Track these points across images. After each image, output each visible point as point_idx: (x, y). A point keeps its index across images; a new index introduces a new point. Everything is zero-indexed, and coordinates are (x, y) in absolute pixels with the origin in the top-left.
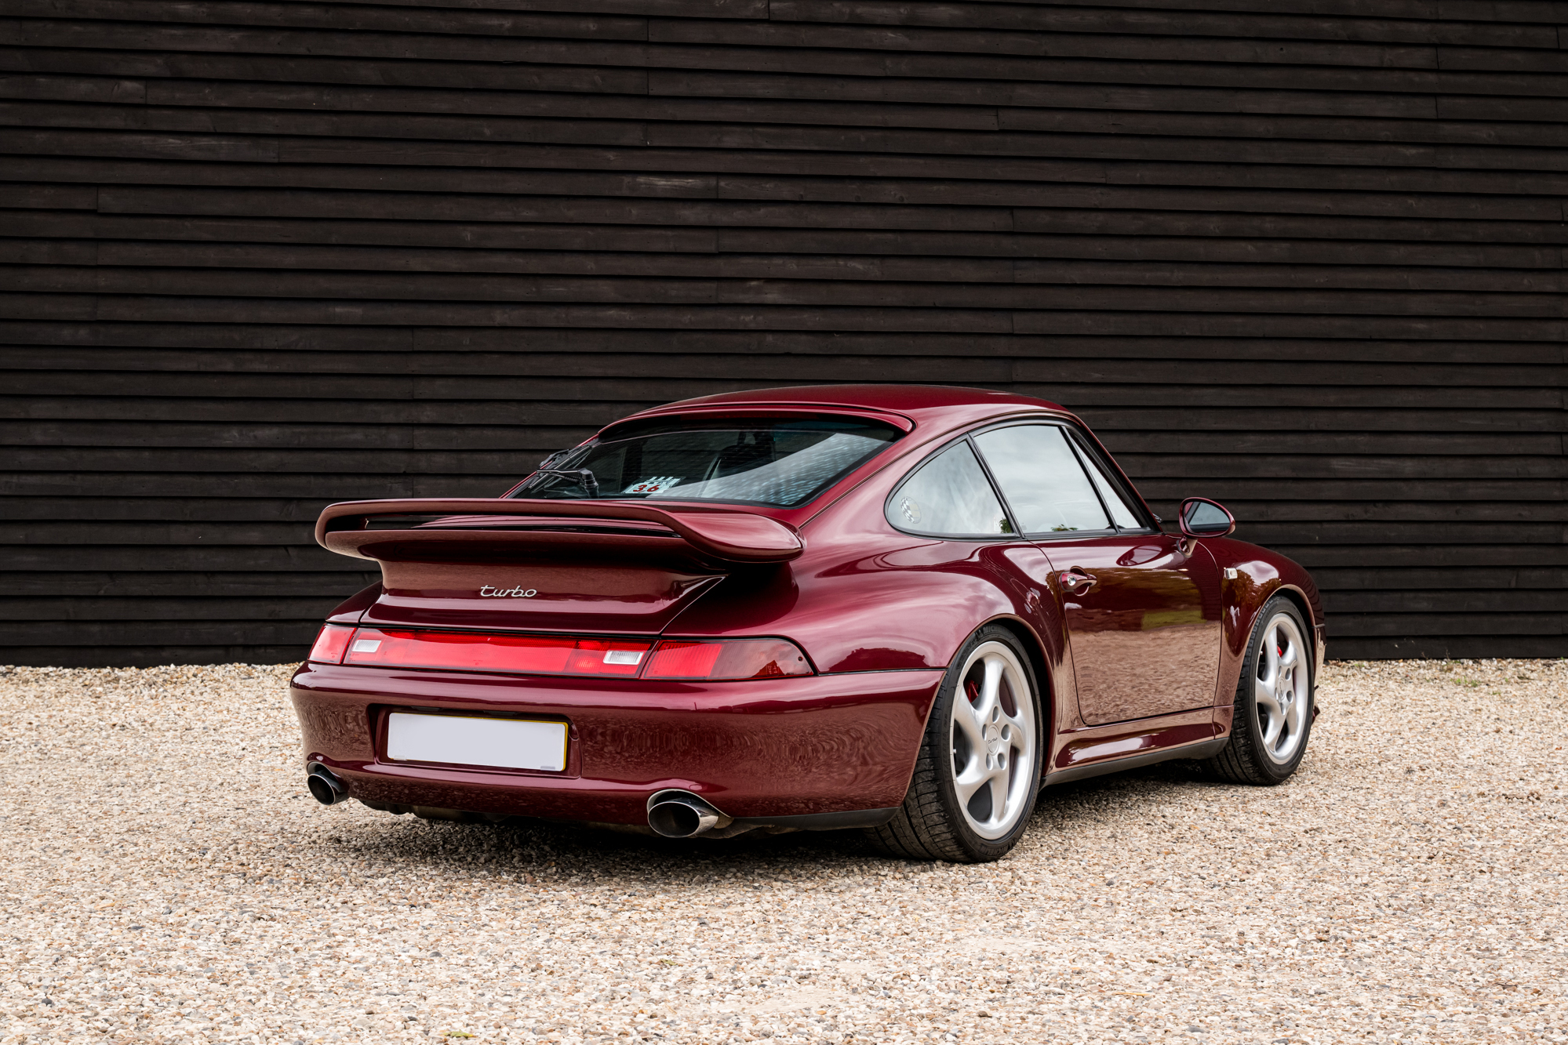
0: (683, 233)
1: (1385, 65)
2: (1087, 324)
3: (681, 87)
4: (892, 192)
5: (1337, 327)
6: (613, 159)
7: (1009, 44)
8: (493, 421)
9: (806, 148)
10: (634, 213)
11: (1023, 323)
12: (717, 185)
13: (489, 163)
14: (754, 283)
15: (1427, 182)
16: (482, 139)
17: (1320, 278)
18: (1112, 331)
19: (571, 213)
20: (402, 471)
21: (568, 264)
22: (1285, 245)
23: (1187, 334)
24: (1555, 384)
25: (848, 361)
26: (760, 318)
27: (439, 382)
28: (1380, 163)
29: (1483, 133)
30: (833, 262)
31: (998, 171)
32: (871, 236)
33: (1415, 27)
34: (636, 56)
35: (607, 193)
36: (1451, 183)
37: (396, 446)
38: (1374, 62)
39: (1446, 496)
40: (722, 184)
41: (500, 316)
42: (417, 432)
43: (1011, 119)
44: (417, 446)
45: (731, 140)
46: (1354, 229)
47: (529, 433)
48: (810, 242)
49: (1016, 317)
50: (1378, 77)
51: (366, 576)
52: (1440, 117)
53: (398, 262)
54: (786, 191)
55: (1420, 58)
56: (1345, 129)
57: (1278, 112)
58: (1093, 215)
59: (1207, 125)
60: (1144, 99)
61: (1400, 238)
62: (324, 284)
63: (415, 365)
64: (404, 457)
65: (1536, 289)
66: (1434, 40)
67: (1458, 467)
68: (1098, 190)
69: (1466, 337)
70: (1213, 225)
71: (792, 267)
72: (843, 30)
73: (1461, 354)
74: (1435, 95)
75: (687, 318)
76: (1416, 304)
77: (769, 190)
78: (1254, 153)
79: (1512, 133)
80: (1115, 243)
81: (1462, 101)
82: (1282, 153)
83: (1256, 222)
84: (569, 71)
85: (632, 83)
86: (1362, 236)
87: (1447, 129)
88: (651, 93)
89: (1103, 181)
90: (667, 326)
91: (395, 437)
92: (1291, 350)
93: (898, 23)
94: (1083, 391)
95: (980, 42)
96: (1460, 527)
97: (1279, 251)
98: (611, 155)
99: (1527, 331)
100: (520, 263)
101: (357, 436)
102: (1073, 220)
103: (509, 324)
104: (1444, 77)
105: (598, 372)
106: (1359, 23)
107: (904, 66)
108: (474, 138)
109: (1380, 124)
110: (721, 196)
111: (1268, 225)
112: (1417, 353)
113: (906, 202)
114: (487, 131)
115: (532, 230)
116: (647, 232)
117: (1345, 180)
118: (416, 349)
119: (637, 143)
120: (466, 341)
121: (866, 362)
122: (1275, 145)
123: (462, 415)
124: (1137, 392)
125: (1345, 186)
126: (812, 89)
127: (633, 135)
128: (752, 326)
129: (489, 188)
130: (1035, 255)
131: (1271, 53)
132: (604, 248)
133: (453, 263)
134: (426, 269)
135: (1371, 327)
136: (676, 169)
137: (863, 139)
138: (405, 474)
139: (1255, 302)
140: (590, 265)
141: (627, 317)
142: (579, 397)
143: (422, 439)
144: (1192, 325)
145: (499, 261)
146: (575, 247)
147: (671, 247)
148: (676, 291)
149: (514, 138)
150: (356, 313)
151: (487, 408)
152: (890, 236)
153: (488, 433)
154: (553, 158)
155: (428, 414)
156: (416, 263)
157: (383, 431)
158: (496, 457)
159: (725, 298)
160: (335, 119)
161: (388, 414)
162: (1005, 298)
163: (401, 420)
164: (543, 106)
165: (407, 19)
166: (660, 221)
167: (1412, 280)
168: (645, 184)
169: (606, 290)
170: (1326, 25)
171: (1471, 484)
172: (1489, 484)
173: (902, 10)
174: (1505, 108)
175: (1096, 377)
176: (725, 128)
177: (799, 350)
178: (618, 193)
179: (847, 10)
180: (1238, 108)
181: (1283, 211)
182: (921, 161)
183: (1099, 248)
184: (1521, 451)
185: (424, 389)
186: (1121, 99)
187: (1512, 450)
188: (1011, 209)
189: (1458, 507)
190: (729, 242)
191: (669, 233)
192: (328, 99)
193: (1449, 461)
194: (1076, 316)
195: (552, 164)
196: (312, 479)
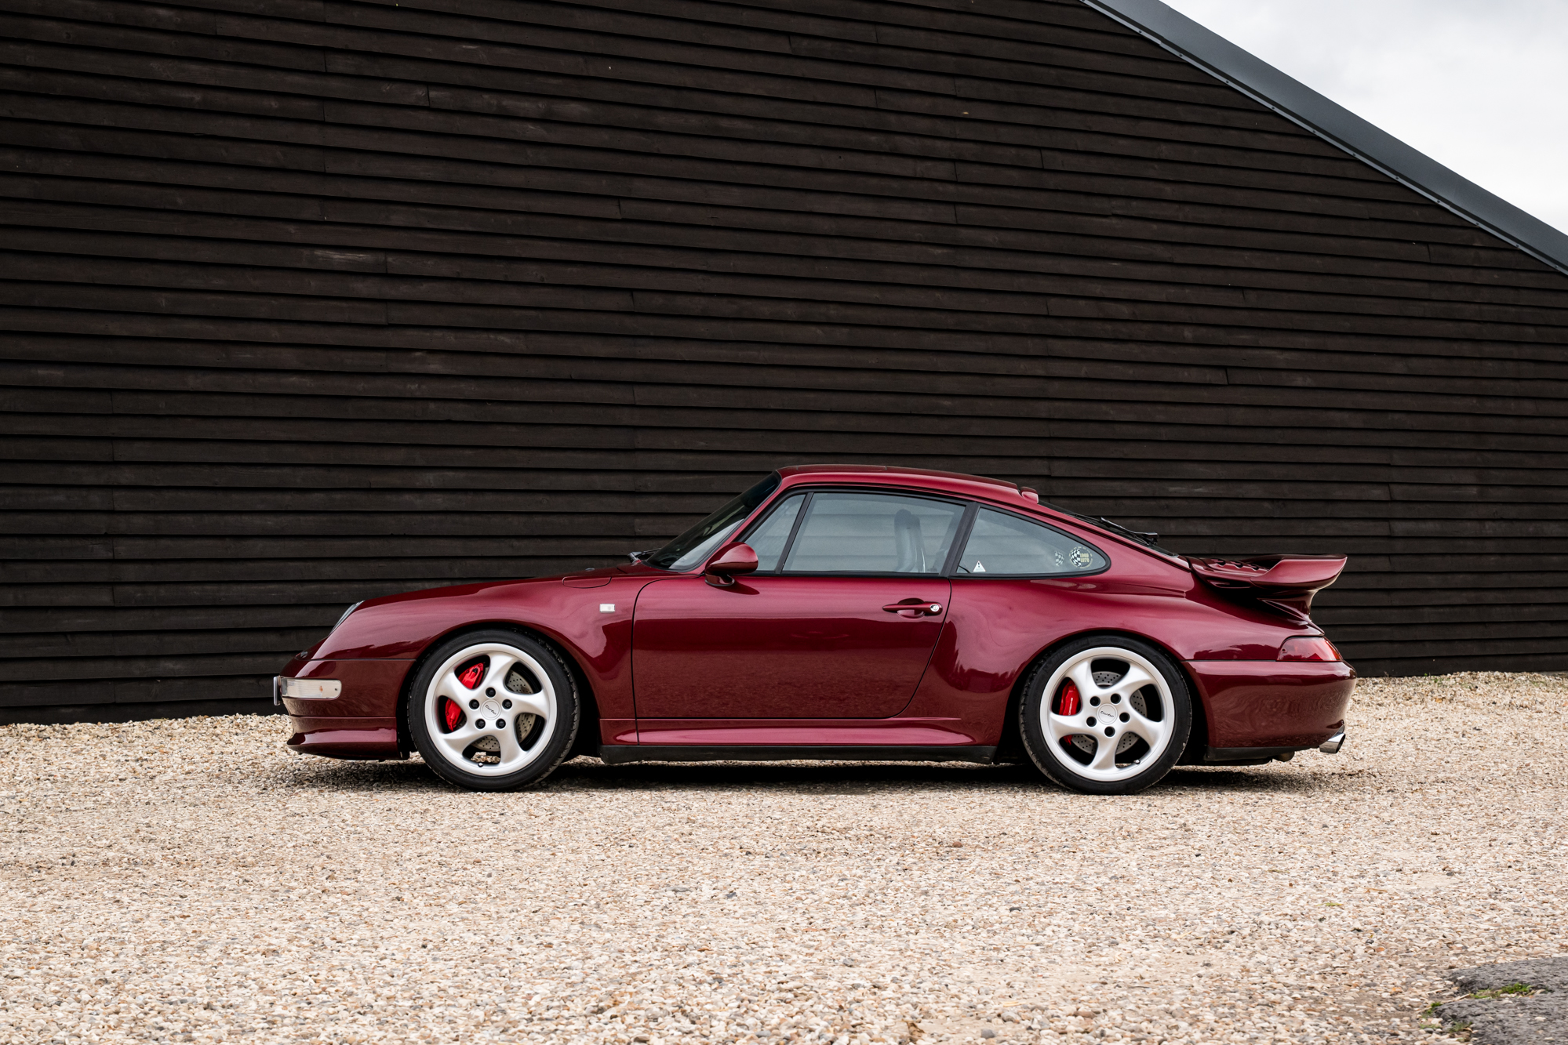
0: (357, 305)
1: (918, 176)
2: (692, 397)
3: (354, 166)
4: (533, 273)
5: (885, 403)
6: (293, 232)
7: (629, 141)
8: (188, 483)
9: (462, 228)
10: (313, 285)
11: (642, 395)
12: (386, 262)
13: (181, 232)
14: (418, 354)
15: (949, 278)
16: (175, 208)
17: (872, 359)
18: (714, 404)
19: (256, 282)
20: (103, 532)
21: (253, 331)
22: (845, 330)
23: (772, 407)
24: (1045, 455)
25: (499, 428)
26: (424, 387)
27: (137, 445)
28: (915, 260)
29: (991, 238)
30: (485, 335)
31: (620, 256)
32: (517, 313)
33: (939, 143)
34: (313, 135)
35: (288, 264)
36: (967, 279)
37: (98, 507)
38: (909, 173)
40: (390, 259)
41: (193, 381)
42: (117, 494)
43: (631, 209)
44: (118, 508)
45: (398, 218)
46: (897, 317)
48: (466, 317)
49: (638, 390)
50: (912, 185)
51: (69, 637)
52: (960, 222)
53: (98, 326)
54: (445, 268)
55: (943, 170)
56: (889, 230)
57: (839, 213)
58: (697, 299)
59: (785, 221)
60: (736, 196)
61: (933, 326)
62: (27, 346)
63: (115, 428)
64: (104, 518)
65: (1029, 373)
66: (954, 156)
68: (701, 276)
69: (980, 413)
70: (790, 311)
71: (451, 340)
72: (491, 120)
73: (977, 428)
74: (955, 204)
75: (361, 386)
76: (945, 384)
77: (430, 266)
78: (821, 248)
79: (1011, 239)
80: (715, 324)
81: (973, 210)
82: (843, 249)
83: (823, 309)
84: (254, 146)
85: (309, 160)
86: (903, 324)
87: (964, 233)
88: (328, 170)
89: (704, 268)
90: (343, 393)
91: (96, 499)
92: (852, 423)
93: (537, 117)
94: (691, 457)
95: (603, 138)
97: (841, 335)
98: (292, 228)
99: (1023, 409)
100: (210, 330)
101: (59, 498)
102: (682, 303)
103: (202, 389)
104: (961, 188)
105: (283, 436)
106: (897, 138)
107: (543, 157)
108: (168, 207)
109: (914, 227)
110: (390, 272)
111: (832, 312)
112: (945, 426)
113: (546, 282)
114: (180, 200)
115: (221, 298)
116: (323, 303)
117: (889, 274)
118: (116, 412)
119: (315, 218)
120: (162, 405)
121: (514, 429)
122: (836, 241)
123: (158, 477)
124: (733, 458)
125: (888, 279)
126: (465, 174)
127: (311, 211)
128: (418, 394)
129: (182, 256)
130: (652, 334)
131: (833, 160)
132: (287, 318)
133: (149, 328)
134: (125, 333)
135: (911, 403)
136: (350, 243)
137: (509, 222)
138: (106, 536)
139: (823, 379)
140: (274, 333)
141: (307, 384)
142: (266, 460)
143: (122, 501)
144: (774, 400)
145: (192, 328)
146: (262, 316)
147: (345, 317)
148: (352, 361)
149: (204, 209)
150: (57, 375)
152: (533, 313)
153: (183, 494)
154: (239, 230)
155: (127, 476)
156: (115, 327)
157: (84, 493)
158: (190, 518)
159: (395, 367)
160: (36, 182)
161: (89, 476)
162: (627, 372)
163: (102, 482)
164: (231, 178)
165: (104, 88)
166: (336, 293)
167: (941, 363)
168: (322, 257)
169: (288, 358)
170: (873, 138)
173: (540, 105)
174: (1006, 218)
175: (702, 445)
176: (392, 207)
177: (458, 417)
178: (299, 265)
179: (494, 102)
180: (808, 207)
181: (844, 300)
182: (557, 244)
183: (702, 328)
185: (124, 452)
186: (718, 195)
188: (631, 291)
190: (398, 314)
191: (344, 304)
192: (30, 162)
194: (685, 389)
195: (239, 235)
196: (16, 541)
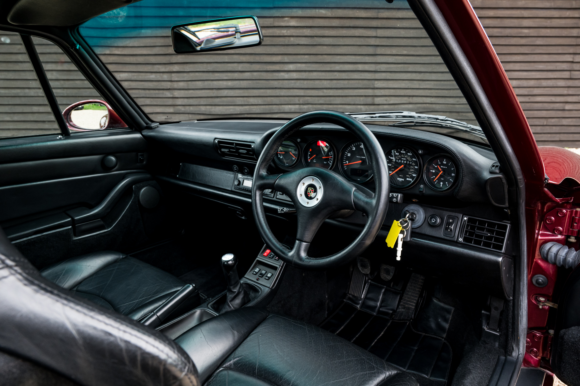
39: (526, 93)
47: (211, 74)
67: (532, 83)
96: (530, 104)
151: (196, 65)
171: (536, 89)
172: (542, 89)
184: (555, 77)
187: (552, 77)
189: (530, 97)
193: (529, 81)
